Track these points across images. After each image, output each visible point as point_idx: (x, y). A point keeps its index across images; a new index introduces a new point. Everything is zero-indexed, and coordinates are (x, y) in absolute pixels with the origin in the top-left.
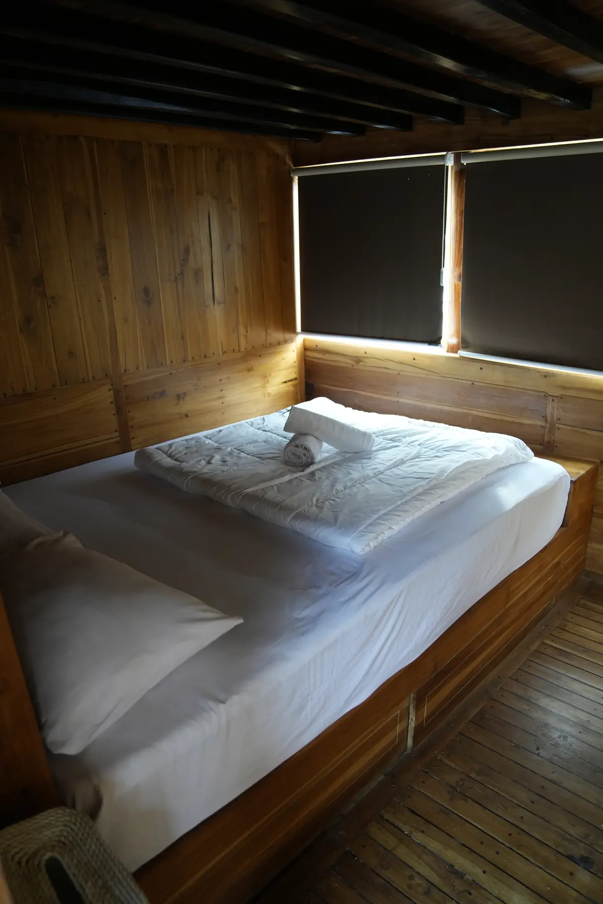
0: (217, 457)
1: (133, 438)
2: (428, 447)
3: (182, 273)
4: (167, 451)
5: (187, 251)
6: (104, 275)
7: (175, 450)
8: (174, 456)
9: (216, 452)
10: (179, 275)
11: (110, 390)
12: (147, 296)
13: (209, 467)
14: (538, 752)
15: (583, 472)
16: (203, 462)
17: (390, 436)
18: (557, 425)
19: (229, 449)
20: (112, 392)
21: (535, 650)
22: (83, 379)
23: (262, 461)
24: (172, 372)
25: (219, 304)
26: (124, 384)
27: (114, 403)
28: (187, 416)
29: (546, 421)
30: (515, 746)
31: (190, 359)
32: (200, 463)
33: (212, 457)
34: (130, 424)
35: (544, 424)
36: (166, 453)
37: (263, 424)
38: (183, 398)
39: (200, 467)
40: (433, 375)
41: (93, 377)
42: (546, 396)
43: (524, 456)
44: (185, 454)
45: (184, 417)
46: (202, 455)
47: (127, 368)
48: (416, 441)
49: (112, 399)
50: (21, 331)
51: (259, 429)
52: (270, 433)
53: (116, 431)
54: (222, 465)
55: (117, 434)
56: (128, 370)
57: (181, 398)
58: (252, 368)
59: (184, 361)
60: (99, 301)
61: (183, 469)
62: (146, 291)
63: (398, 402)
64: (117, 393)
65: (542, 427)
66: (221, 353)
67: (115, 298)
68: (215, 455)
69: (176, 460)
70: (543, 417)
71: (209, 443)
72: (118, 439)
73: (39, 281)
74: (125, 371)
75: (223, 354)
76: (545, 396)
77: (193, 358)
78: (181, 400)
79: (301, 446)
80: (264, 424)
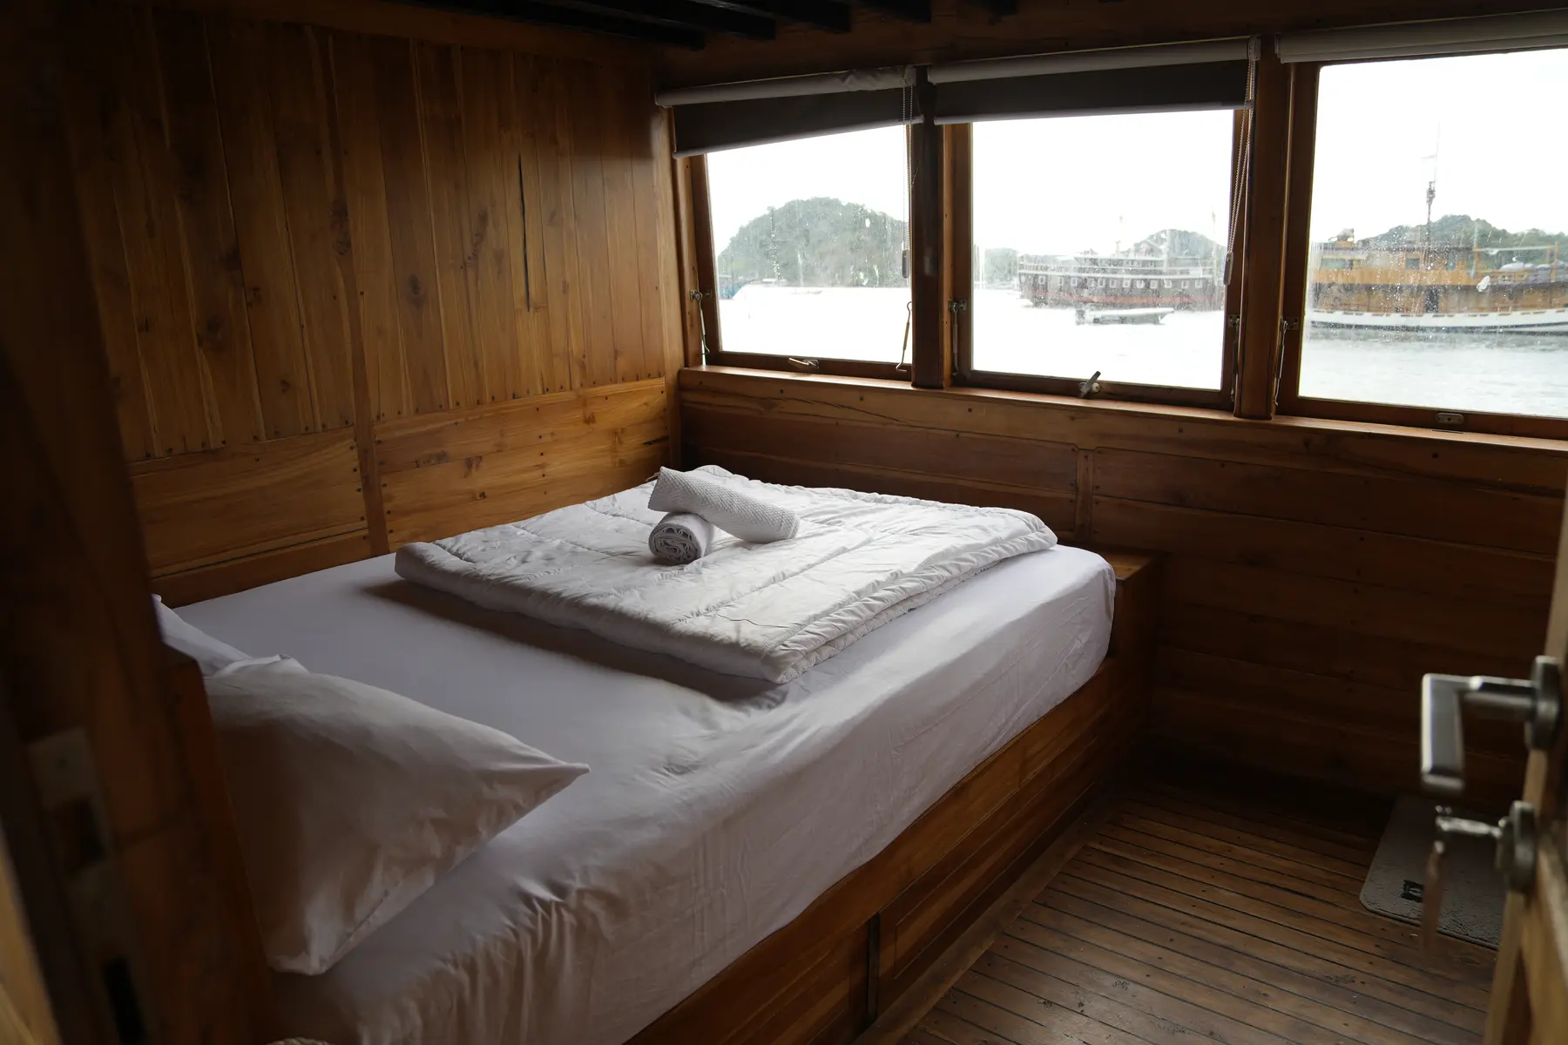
0: (538, 553)
1: (391, 531)
2: (886, 530)
3: (475, 255)
4: (453, 546)
5: (483, 219)
6: (342, 254)
7: (465, 545)
8: (464, 554)
9: (534, 546)
10: (469, 258)
11: (352, 448)
12: (415, 293)
13: (524, 567)
14: (1082, 1008)
15: (1136, 568)
16: (514, 562)
17: (822, 518)
18: (1095, 497)
19: (557, 542)
20: (355, 453)
21: (1073, 859)
22: (307, 429)
23: (614, 558)
24: (458, 420)
25: (537, 309)
26: (377, 439)
27: (359, 471)
28: (483, 495)
29: (1077, 489)
30: (1045, 1003)
31: (488, 399)
32: (508, 562)
33: (529, 553)
34: (387, 506)
35: (1073, 497)
36: (449, 551)
37: (613, 505)
38: (477, 466)
39: (509, 568)
40: (892, 424)
41: (324, 426)
42: (1075, 450)
43: (1043, 541)
44: (483, 550)
45: (479, 498)
46: (511, 552)
47: (381, 412)
48: (867, 522)
49: (356, 464)
50: (200, 344)
51: (606, 513)
52: (625, 519)
53: (362, 519)
54: (546, 565)
55: (365, 523)
56: (383, 415)
57: (474, 465)
58: (594, 418)
59: (478, 402)
60: (335, 297)
61: (480, 571)
62: (414, 285)
63: (837, 470)
64: (364, 456)
65: (1071, 501)
66: (540, 390)
67: (362, 293)
68: (532, 550)
69: (467, 560)
70: (1072, 485)
71: (522, 534)
72: (366, 532)
73: (234, 260)
74: (378, 417)
75: (544, 393)
76: (1073, 450)
77: (493, 398)
78: (473, 470)
79: (678, 530)
80: (616, 506)
